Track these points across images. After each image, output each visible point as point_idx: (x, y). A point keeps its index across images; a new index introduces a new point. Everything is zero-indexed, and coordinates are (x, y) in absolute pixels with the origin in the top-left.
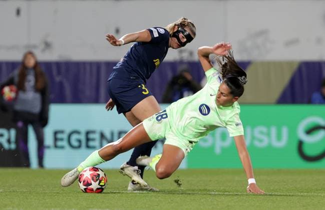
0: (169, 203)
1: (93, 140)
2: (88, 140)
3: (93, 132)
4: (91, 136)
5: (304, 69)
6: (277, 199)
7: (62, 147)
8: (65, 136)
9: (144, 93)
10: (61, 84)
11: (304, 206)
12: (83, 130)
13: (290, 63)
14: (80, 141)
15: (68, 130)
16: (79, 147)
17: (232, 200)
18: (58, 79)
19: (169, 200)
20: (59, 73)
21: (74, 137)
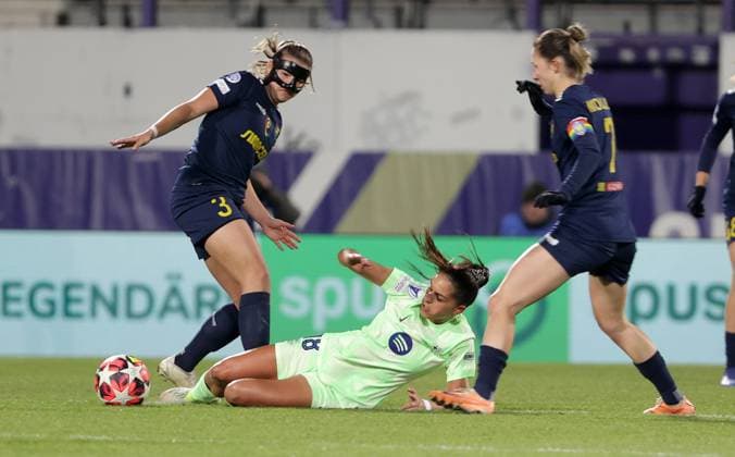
0: (223, 424)
1: (78, 301)
2: (68, 300)
3: (78, 286)
4: (74, 293)
5: (488, 170)
6: (432, 421)
7: (18, 315)
8: (23, 293)
9: (221, 214)
10: (17, 192)
11: (484, 434)
12: (59, 281)
13: (461, 157)
14: (52, 303)
15: (29, 282)
16: (52, 313)
17: (346, 420)
18: (11, 182)
19: (224, 420)
20: (13, 170)
21: (42, 295)
